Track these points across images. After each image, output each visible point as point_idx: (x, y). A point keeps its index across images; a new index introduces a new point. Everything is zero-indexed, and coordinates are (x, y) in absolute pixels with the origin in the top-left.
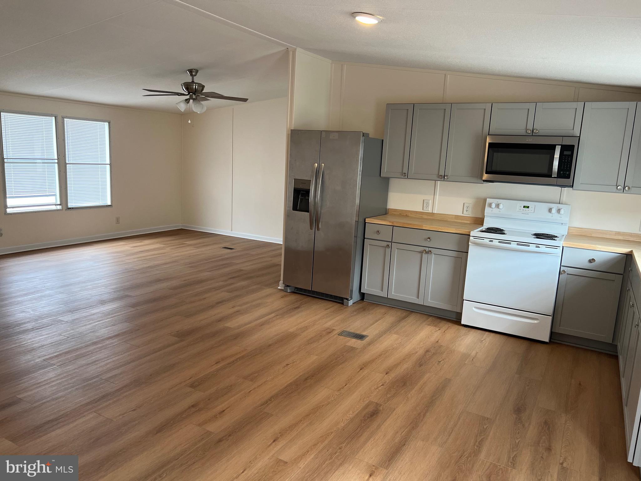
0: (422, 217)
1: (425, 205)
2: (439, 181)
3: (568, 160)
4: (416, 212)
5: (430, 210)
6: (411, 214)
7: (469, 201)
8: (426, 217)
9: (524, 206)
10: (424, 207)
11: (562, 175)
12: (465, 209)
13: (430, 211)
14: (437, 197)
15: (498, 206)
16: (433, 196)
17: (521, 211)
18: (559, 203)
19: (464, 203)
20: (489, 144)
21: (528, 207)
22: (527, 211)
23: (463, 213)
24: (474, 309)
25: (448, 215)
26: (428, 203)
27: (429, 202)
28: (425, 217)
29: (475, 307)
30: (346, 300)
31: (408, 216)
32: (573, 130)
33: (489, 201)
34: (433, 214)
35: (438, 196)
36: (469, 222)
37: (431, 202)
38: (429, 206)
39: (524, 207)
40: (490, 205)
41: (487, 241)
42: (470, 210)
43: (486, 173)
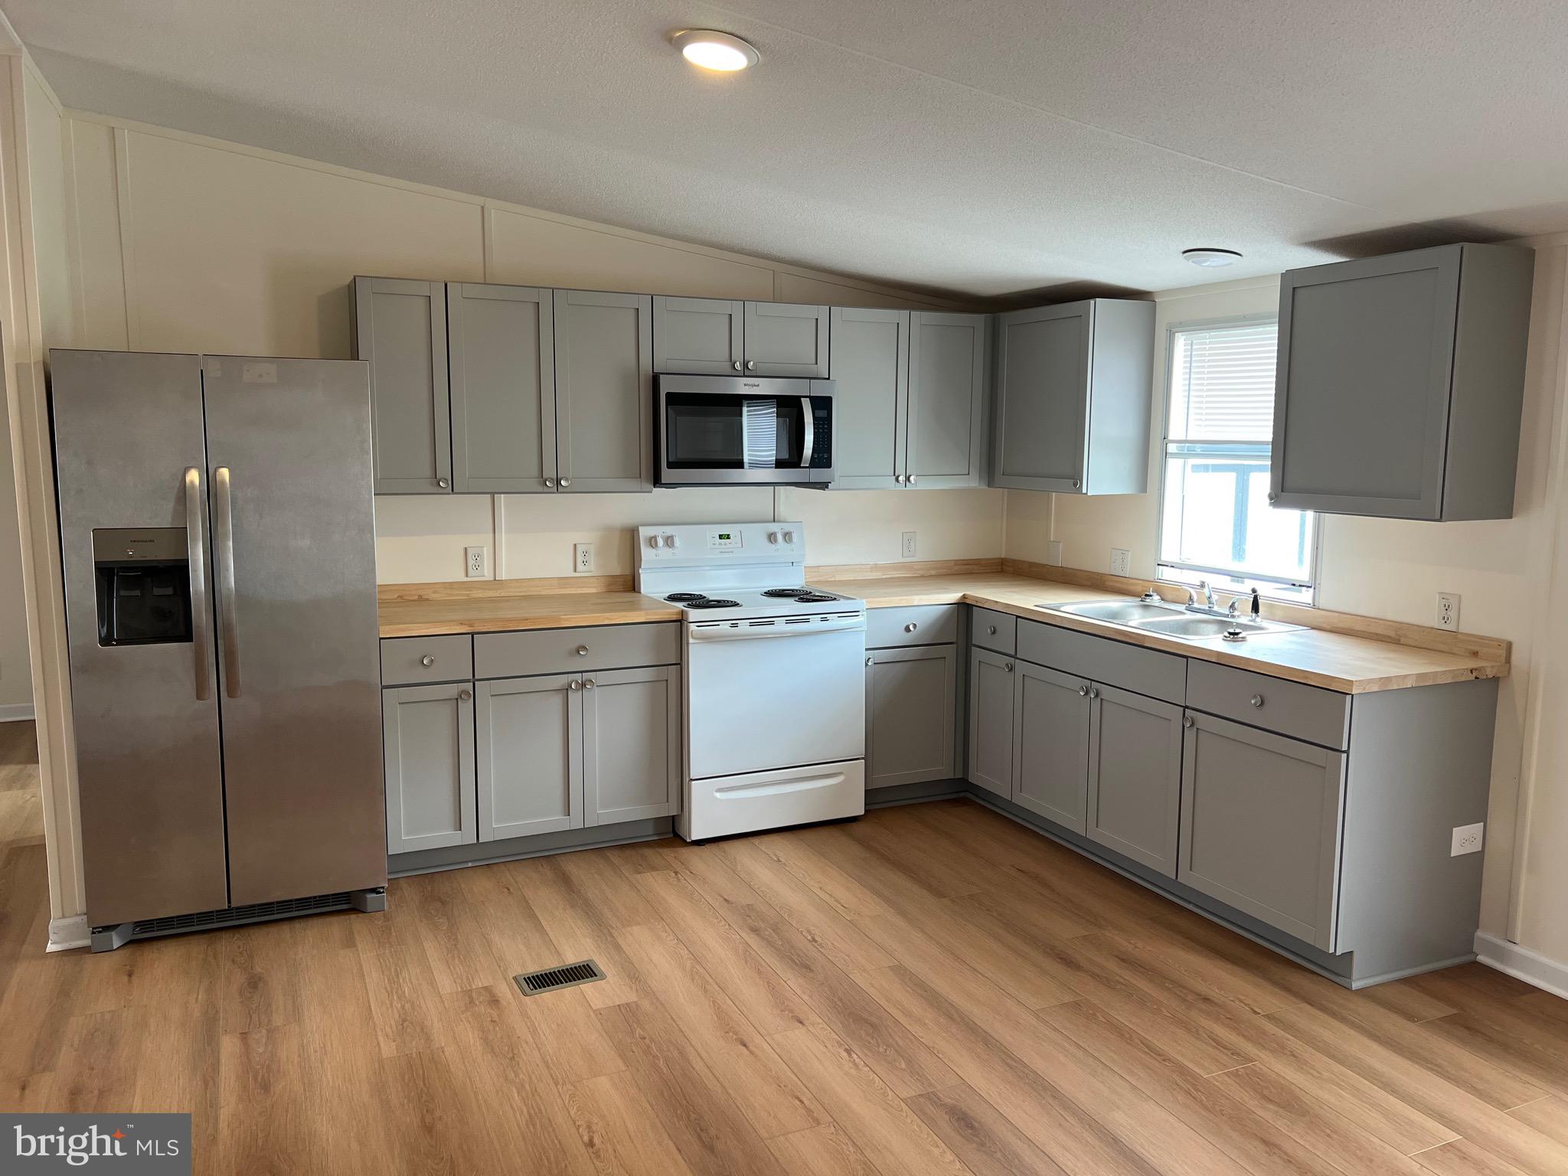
0: (468, 595)
1: (471, 562)
2: (502, 495)
3: (823, 428)
4: (451, 585)
5: (486, 574)
6: (435, 592)
7: (586, 538)
8: (480, 595)
9: (720, 535)
10: (470, 568)
11: (817, 460)
12: (580, 559)
13: (488, 576)
14: (503, 537)
15: (669, 541)
16: (491, 535)
17: (717, 546)
18: (774, 521)
19: (575, 545)
20: (668, 395)
21: (728, 537)
22: (729, 546)
23: (575, 571)
24: (718, 795)
25: (540, 579)
26: (478, 556)
27: (483, 552)
28: (477, 594)
29: (719, 790)
30: (374, 895)
31: (427, 600)
32: (817, 364)
33: (644, 532)
34: (496, 583)
35: (506, 533)
36: (594, 591)
37: (487, 552)
38: (483, 566)
39: (720, 538)
40: (652, 542)
41: (725, 627)
42: (592, 559)
43: (668, 467)
